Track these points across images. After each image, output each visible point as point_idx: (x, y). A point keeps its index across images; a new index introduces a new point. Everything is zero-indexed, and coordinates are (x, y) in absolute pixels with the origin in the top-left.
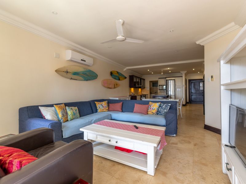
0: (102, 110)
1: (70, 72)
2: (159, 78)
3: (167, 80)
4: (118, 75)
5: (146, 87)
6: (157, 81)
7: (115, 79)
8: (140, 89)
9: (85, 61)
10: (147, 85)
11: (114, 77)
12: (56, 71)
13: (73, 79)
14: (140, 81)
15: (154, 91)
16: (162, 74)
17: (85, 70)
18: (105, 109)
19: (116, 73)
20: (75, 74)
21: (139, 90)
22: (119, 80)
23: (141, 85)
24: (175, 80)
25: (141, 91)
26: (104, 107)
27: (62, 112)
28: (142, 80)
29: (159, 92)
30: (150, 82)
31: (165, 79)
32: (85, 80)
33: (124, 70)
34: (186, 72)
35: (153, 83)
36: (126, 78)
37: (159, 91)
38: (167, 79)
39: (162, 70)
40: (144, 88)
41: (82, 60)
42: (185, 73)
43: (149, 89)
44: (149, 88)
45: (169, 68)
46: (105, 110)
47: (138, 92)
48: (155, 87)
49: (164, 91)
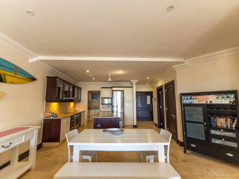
2: (102, 88)
3: (113, 91)
5: (82, 99)
6: (99, 92)
8: (72, 104)
10: (84, 96)
14: (71, 90)
15: (94, 106)
16: (110, 79)
21: (69, 105)
23: (73, 97)
24: (123, 91)
25: (74, 107)
28: (76, 89)
29: (102, 108)
30: (89, 92)
31: (111, 89)
33: (30, 61)
34: (138, 81)
35: (92, 94)
36: (34, 79)
37: (101, 106)
38: (114, 89)
40: (80, 101)
43: (86, 103)
44: (87, 101)
45: (121, 72)
47: (66, 111)
48: (95, 100)
49: (109, 106)
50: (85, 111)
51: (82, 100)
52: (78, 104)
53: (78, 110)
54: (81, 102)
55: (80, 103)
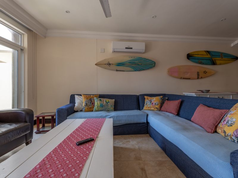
0: (149, 108)
1: (113, 63)
4: (209, 56)
7: (201, 63)
9: (132, 48)
11: (197, 60)
12: (96, 64)
13: (118, 71)
17: (132, 59)
18: (153, 107)
19: (205, 53)
20: (119, 64)
22: (214, 63)
26: (152, 104)
27: (86, 101)
32: (136, 71)
36: (237, 58)
41: (126, 48)
46: (152, 109)
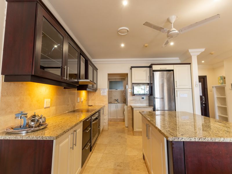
2: (132, 67)
3: (153, 71)
6: (126, 75)
8: (83, 93)
10: (103, 83)
15: (113, 98)
21: (79, 95)
23: (86, 77)
24: (173, 70)
25: (88, 100)
29: (132, 100)
37: (130, 98)
39: (173, 19)
40: (95, 90)
42: (199, 54)
44: (107, 90)
47: (74, 107)
48: (115, 90)
49: (143, 98)
50: (104, 106)
51: (100, 89)
52: (92, 94)
53: (93, 105)
54: (97, 91)
55: (96, 93)
